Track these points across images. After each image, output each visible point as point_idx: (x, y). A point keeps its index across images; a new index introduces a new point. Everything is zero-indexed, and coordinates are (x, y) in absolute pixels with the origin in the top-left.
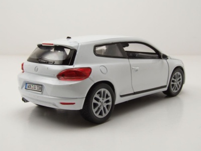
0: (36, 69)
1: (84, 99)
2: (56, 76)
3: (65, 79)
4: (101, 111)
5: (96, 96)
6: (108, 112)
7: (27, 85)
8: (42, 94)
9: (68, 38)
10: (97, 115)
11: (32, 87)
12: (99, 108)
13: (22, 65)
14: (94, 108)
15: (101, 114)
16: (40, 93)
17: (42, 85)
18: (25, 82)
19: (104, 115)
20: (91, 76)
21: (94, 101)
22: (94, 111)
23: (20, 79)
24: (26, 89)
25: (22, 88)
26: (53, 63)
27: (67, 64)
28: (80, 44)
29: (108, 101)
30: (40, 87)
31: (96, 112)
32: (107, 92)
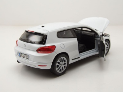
0: (25, 46)
1: (52, 63)
2: (36, 50)
3: (41, 53)
4: (61, 69)
5: (59, 61)
6: (64, 69)
7: (20, 54)
8: (28, 60)
9: (43, 26)
10: (58, 71)
11: (23, 55)
12: (60, 68)
13: (17, 42)
14: (57, 68)
15: (60, 71)
16: (27, 59)
17: (28, 55)
18: (18, 52)
19: (62, 71)
20: (55, 50)
21: (57, 64)
22: (57, 69)
23: (16, 50)
24: (19, 56)
25: (17, 55)
26: (34, 43)
27: (42, 44)
28: (49, 32)
29: (65, 64)
30: (27, 56)
31: (58, 70)
32: (65, 59)
